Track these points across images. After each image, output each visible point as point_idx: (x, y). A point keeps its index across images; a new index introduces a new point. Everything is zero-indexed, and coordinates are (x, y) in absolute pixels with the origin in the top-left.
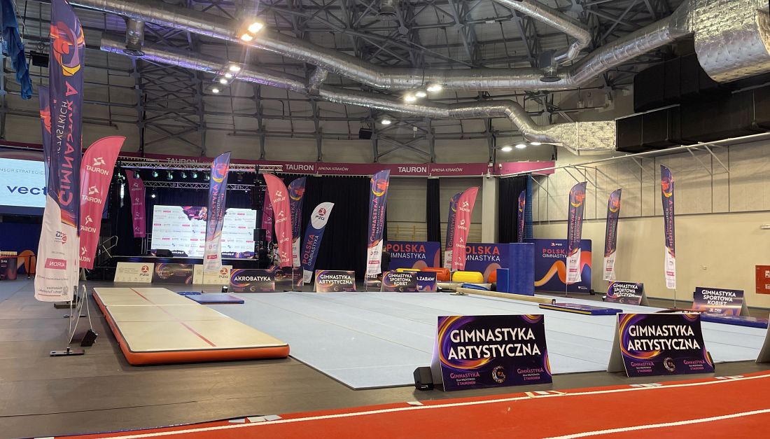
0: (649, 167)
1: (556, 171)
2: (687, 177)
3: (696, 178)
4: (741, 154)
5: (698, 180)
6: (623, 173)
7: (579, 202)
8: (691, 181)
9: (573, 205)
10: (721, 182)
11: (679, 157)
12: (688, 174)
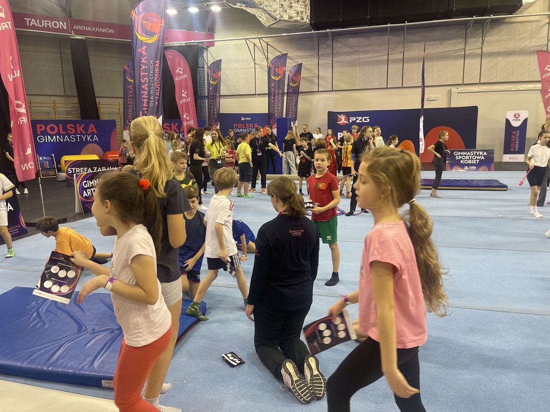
0: (326, 44)
1: (216, 43)
2: (364, 56)
3: (373, 57)
4: (416, 37)
5: (375, 59)
6: (299, 50)
7: (279, 75)
8: (369, 60)
9: (273, 78)
10: (396, 61)
11: (357, 37)
12: (365, 54)
